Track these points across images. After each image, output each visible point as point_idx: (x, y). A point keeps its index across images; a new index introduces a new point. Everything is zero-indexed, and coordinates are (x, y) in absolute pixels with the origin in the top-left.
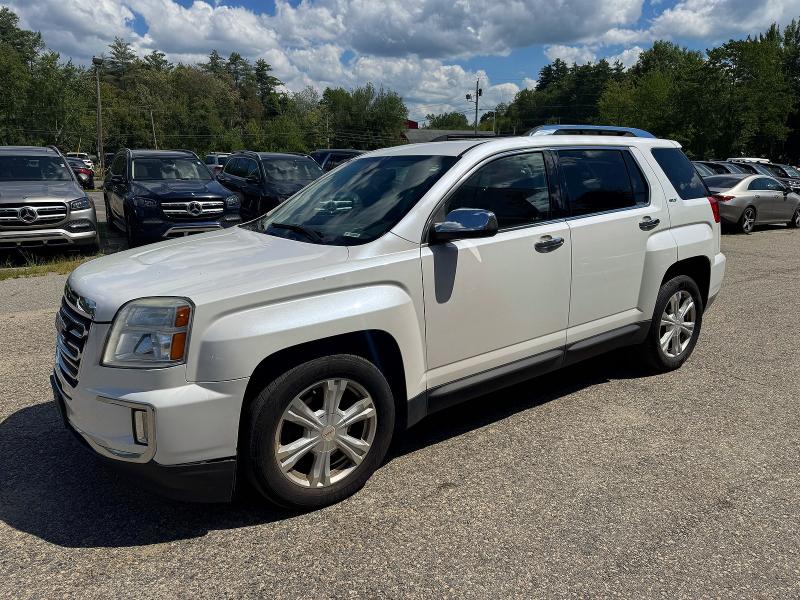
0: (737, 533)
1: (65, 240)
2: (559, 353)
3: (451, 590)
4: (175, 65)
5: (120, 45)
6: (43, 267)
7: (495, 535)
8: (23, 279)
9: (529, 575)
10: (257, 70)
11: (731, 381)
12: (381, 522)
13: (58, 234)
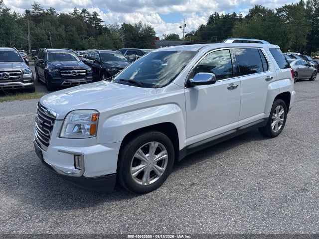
0: (311, 201)
1: (21, 86)
2: (235, 131)
3: (203, 226)
4: (60, 14)
5: (36, 5)
6: (13, 97)
7: (216, 204)
8: (5, 103)
9: (233, 219)
10: (93, 15)
11: (298, 141)
12: (171, 199)
13: (19, 84)
